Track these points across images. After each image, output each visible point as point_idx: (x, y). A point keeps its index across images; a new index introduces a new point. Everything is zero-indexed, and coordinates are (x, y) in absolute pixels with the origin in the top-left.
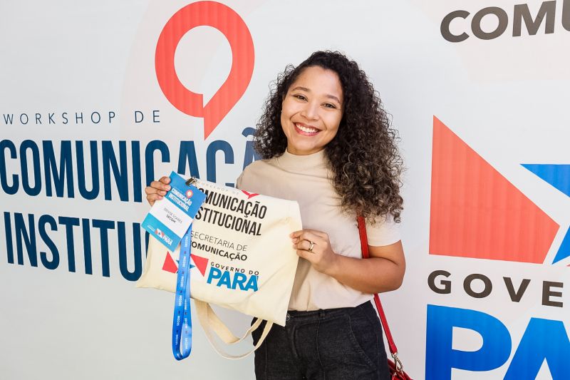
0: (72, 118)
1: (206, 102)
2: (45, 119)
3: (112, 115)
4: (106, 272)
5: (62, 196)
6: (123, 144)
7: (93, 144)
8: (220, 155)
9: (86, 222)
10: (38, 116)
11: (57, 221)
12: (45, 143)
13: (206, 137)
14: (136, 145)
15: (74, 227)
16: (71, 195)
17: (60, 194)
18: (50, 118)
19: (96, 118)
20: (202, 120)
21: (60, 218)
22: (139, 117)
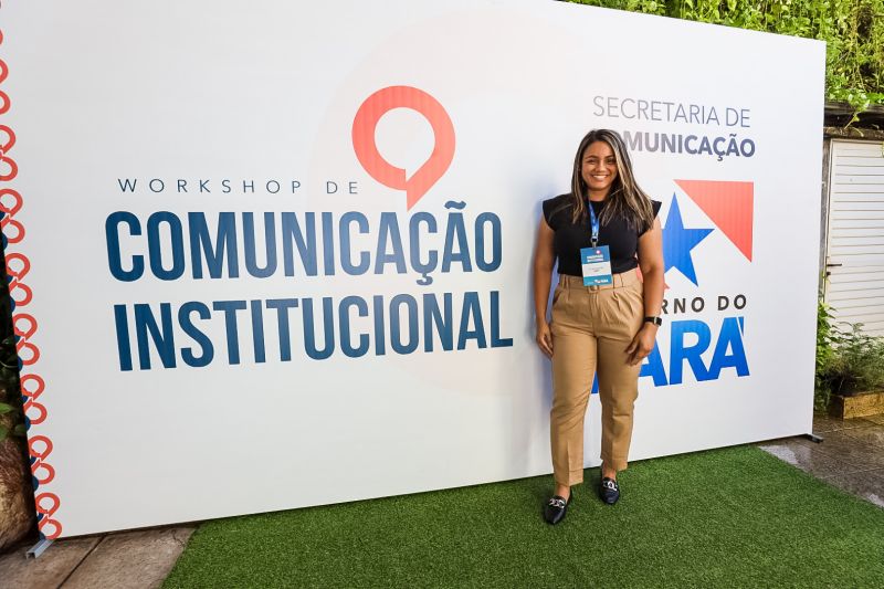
0: (237, 186)
1: (408, 177)
2: (193, 186)
3: (295, 185)
4: (286, 356)
5: (219, 276)
6: (310, 217)
7: (269, 217)
8: (423, 225)
9: (256, 305)
10: (182, 183)
11: (211, 307)
12: (191, 215)
13: (409, 208)
14: (327, 217)
15: (238, 312)
16: (234, 273)
17: (216, 273)
18: (202, 186)
19: (273, 187)
20: (404, 193)
21: (214, 303)
22: (331, 188)
